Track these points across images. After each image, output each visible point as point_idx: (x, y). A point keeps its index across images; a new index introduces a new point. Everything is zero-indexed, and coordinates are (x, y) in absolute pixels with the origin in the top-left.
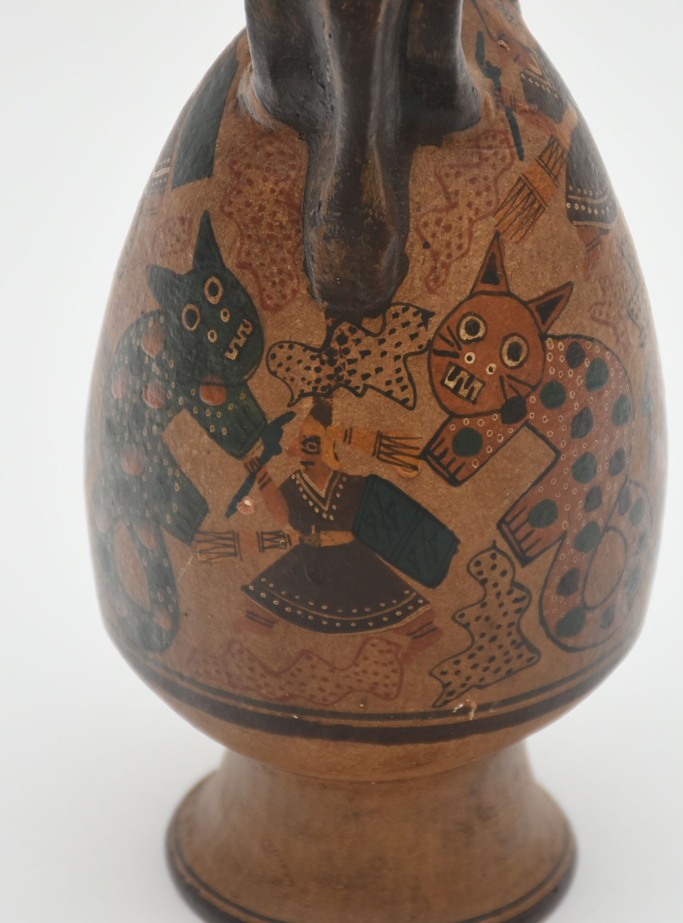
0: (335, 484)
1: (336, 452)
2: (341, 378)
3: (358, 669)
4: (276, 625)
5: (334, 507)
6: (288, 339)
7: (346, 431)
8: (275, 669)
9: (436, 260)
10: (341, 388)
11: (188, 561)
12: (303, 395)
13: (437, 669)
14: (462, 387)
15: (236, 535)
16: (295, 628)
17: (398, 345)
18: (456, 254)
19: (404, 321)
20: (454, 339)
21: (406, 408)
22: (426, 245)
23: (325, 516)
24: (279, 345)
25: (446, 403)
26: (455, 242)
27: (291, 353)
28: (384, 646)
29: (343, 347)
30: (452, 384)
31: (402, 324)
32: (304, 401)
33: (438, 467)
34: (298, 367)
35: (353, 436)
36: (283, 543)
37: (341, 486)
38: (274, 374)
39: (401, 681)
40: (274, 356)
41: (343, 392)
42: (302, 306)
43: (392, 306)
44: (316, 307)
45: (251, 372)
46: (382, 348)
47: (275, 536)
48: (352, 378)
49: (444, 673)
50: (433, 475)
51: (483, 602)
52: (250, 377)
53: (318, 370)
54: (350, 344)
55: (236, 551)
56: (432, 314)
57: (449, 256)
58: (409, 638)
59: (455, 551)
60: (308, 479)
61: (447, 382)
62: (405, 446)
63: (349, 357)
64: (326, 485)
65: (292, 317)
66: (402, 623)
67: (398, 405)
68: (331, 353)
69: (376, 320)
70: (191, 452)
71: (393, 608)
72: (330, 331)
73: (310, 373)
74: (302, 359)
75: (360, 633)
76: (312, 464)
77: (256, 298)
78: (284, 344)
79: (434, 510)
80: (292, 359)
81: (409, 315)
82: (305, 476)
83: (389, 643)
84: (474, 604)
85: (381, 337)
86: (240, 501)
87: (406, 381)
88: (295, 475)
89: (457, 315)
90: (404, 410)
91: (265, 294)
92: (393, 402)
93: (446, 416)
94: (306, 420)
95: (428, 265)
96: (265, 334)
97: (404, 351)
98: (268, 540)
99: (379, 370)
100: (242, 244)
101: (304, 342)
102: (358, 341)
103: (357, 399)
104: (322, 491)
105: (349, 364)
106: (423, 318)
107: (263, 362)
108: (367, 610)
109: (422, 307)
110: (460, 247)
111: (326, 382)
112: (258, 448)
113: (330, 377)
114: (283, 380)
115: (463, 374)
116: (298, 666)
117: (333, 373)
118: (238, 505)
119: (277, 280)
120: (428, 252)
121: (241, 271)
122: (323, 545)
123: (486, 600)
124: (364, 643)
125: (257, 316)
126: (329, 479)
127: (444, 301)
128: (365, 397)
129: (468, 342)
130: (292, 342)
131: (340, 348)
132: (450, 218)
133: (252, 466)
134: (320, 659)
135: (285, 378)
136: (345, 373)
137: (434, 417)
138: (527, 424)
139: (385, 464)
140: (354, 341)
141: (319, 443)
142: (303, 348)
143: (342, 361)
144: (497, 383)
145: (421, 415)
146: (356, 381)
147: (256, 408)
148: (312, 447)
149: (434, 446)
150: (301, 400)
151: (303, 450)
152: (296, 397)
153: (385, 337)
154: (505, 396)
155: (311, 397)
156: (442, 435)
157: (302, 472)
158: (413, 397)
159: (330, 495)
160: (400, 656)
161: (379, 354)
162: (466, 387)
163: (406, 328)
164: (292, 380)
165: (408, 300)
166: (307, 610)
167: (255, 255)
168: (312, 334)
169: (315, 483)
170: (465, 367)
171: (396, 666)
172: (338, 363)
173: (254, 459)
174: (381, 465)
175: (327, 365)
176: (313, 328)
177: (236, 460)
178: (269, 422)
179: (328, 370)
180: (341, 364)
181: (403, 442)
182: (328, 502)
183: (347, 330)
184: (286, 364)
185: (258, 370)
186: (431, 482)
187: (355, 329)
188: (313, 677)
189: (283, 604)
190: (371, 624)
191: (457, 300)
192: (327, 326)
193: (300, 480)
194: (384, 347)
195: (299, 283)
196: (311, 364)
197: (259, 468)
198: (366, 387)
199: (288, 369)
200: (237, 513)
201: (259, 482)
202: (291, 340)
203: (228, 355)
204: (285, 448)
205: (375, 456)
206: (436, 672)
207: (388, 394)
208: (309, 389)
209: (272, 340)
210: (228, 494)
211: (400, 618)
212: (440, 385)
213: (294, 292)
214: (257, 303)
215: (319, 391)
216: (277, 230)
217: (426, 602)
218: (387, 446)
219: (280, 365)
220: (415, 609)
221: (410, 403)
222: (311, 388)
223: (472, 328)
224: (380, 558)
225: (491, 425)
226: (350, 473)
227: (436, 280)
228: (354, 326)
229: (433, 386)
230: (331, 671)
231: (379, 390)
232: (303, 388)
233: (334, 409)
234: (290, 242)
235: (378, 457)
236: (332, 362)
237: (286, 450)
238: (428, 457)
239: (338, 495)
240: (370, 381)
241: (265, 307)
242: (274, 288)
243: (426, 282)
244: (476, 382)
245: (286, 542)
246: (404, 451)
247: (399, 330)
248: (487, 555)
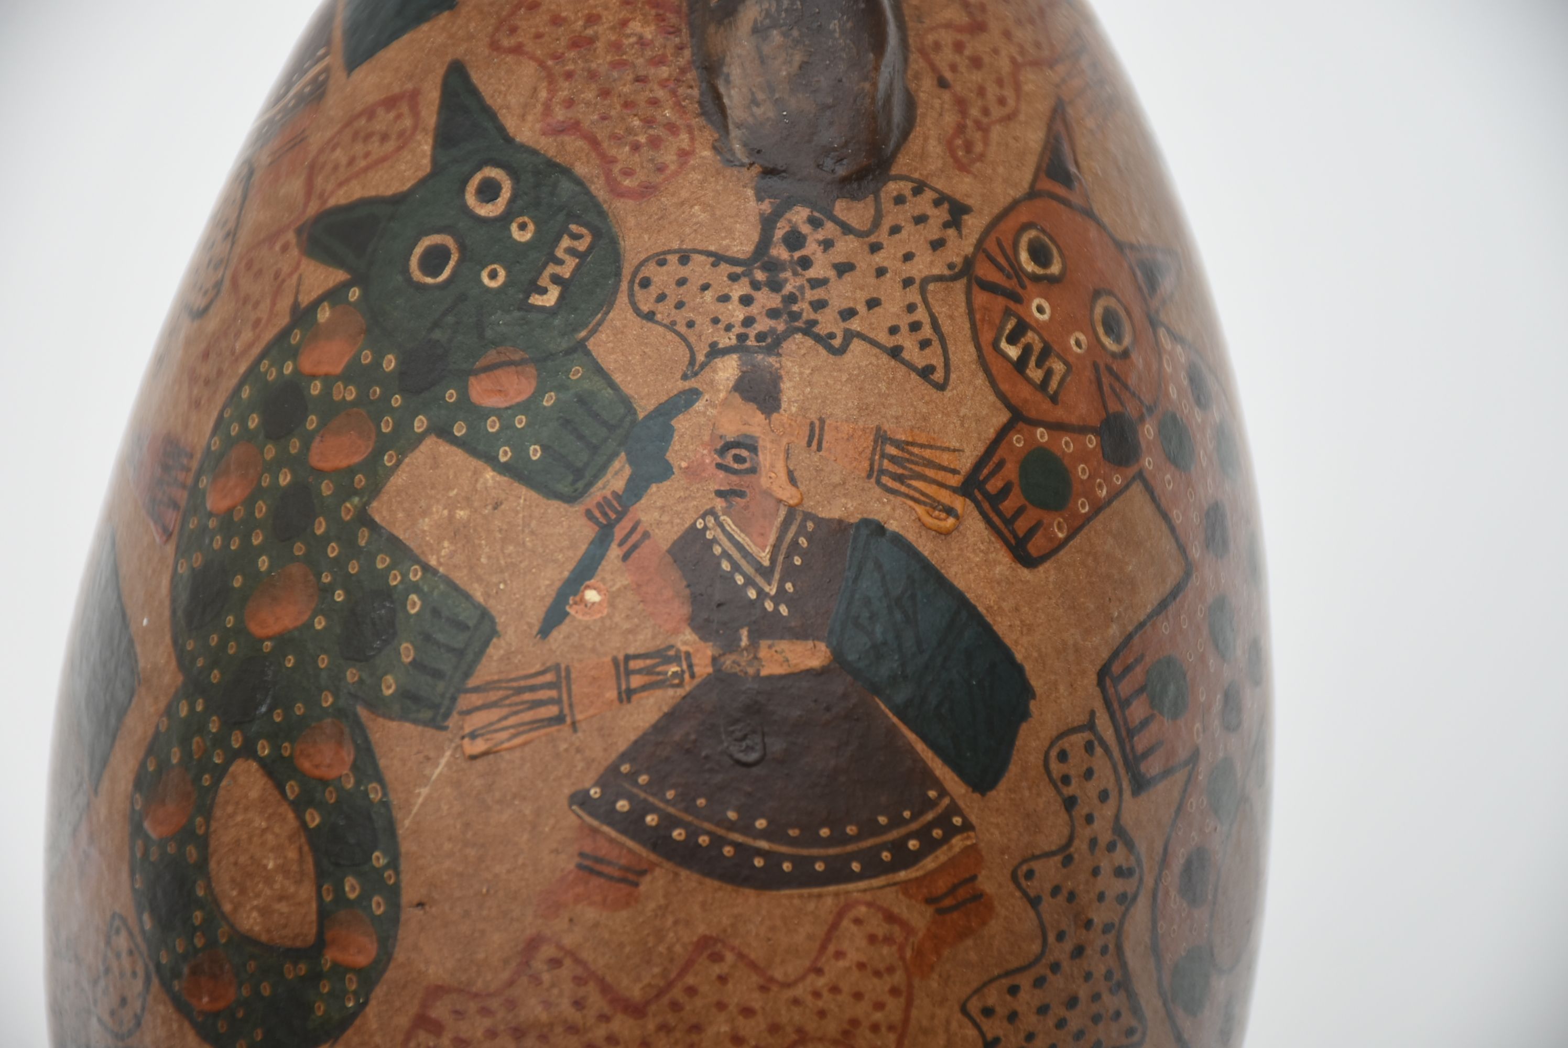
0: (790, 535)
1: (792, 468)
2: (795, 316)
3: (821, 982)
4: (648, 878)
5: (789, 586)
6: (676, 245)
7: (812, 424)
8: (636, 993)
9: (964, 113)
10: (798, 337)
11: (437, 765)
12: (715, 352)
13: (975, 998)
14: (1032, 363)
15: (563, 674)
16: (689, 879)
17: (908, 257)
18: (997, 112)
19: (917, 213)
20: (1012, 266)
21: (930, 384)
22: (943, 83)
23: (769, 606)
24: (656, 259)
25: (1004, 387)
26: (992, 91)
27: (684, 271)
28: (879, 927)
29: (797, 255)
30: (1013, 352)
31: (914, 218)
32: (720, 365)
33: (996, 519)
34: (702, 298)
35: (826, 437)
36: (675, 673)
37: (803, 541)
38: (650, 316)
39: (906, 1020)
40: (646, 283)
41: (802, 343)
42: (705, 180)
43: (892, 180)
44: (734, 178)
45: (595, 321)
46: (877, 259)
47: (657, 660)
48: (818, 317)
49: (988, 1012)
50: (986, 532)
51: (1067, 852)
52: (593, 332)
53: (746, 301)
54: (811, 248)
55: (561, 711)
56: (966, 210)
57: (986, 112)
58: (929, 911)
59: (1025, 715)
60: (733, 527)
61: (1004, 345)
62: (930, 464)
63: (812, 273)
64: (772, 539)
65: (682, 204)
66: (917, 870)
67: (913, 375)
68: (773, 267)
69: (860, 205)
70: (451, 517)
71: (903, 831)
72: (768, 223)
73: (730, 307)
74: (711, 282)
75: (832, 888)
76: (741, 494)
77: (596, 180)
78: (669, 257)
79: (988, 608)
80: (688, 284)
81: (924, 203)
82: (726, 520)
83: (890, 918)
84: (1052, 854)
85: (873, 239)
86: (575, 594)
87: (927, 331)
88: (704, 520)
89: (1011, 223)
90: (925, 388)
91: (616, 169)
92: (904, 368)
93: (1003, 417)
94: (725, 403)
95: (950, 119)
96: (622, 243)
97: (920, 271)
98: (639, 672)
99: (873, 303)
100: (552, 92)
101: (712, 248)
102: (827, 244)
103: (832, 359)
104: (764, 551)
105: (813, 287)
106: (951, 212)
107: (622, 299)
108: (851, 830)
109: (947, 191)
110: (1002, 101)
111: (763, 324)
112: (616, 473)
113: (773, 314)
114: (671, 326)
115: (1030, 337)
116: (690, 980)
117: (780, 306)
118: (571, 602)
119: (642, 139)
120: (947, 96)
121: (555, 140)
122: (764, 672)
123: (1072, 849)
124: (840, 915)
125: (602, 214)
126: (779, 525)
127: (985, 191)
128: (848, 357)
129: (1035, 278)
130: (685, 251)
131: (792, 256)
132: (976, 45)
133: (605, 514)
134: (741, 956)
135: (674, 323)
136: (805, 306)
137: (984, 412)
138: (1140, 476)
139: (891, 497)
140: (820, 243)
141: (753, 449)
142: (711, 259)
143: (799, 282)
144: (1089, 373)
145: (960, 402)
146: (828, 322)
147: (609, 390)
148: (738, 459)
149: (985, 471)
150: (712, 364)
151: (719, 466)
152: (701, 358)
153: (881, 240)
154: (1105, 407)
155: (735, 356)
156: (1000, 453)
157: (720, 513)
158: (942, 364)
159: (781, 558)
160: (908, 954)
161: (874, 273)
162: (1039, 365)
163: (921, 226)
164: (690, 324)
165: (920, 174)
166: (721, 832)
167: (585, 104)
168: (730, 231)
169: (747, 535)
170: (1033, 324)
171: (898, 978)
172: (788, 288)
173: (609, 497)
174: (885, 500)
175: (765, 290)
176: (732, 220)
177: (566, 506)
178: (641, 415)
179: (766, 299)
180: (794, 287)
181: (927, 453)
182: (777, 576)
183: (804, 223)
184: (673, 297)
185: (611, 315)
186: (982, 547)
187: (819, 219)
188: (721, 1006)
189: (669, 822)
190: (856, 866)
191: (1009, 194)
192: (761, 215)
193: (715, 530)
194: (879, 259)
195: (692, 139)
196: (732, 290)
197: (621, 515)
198: (850, 336)
199: (680, 305)
200: (567, 621)
201: (620, 545)
202: (684, 247)
203: (537, 300)
204: (679, 465)
205: (873, 480)
206: (974, 1006)
207: (895, 353)
208: (730, 339)
209: (639, 252)
210: (547, 582)
211: (917, 857)
212: (991, 348)
213: (684, 154)
214: (599, 189)
215: (751, 342)
216: (633, 51)
217: (967, 826)
218: (892, 459)
219: (661, 298)
220: (946, 839)
221: (938, 376)
222: (734, 337)
223: (1040, 254)
224: (883, 706)
225: (1083, 455)
226: (823, 514)
227: (968, 147)
228: (816, 214)
229: (978, 347)
230: (763, 989)
231: (874, 343)
232: (715, 339)
233: (785, 379)
234: (664, 68)
235: (878, 482)
236: (775, 286)
237: (681, 468)
238: (977, 493)
239: (797, 561)
240: (855, 325)
241: (617, 191)
242: (637, 155)
243: (951, 148)
244: (1056, 360)
245: (683, 672)
246: (930, 473)
247: (908, 229)
248: (1079, 739)
